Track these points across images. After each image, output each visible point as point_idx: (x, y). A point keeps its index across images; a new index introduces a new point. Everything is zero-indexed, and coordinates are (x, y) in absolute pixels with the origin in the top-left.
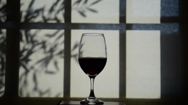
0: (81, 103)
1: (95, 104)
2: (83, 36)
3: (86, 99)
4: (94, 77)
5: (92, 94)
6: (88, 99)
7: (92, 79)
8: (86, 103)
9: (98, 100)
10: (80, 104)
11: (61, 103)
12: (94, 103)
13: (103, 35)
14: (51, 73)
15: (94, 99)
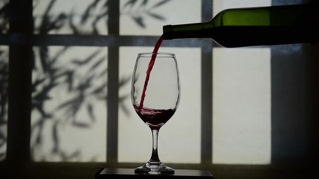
0: (136, 171)
1: (160, 173)
2: (139, 57)
3: (144, 165)
4: (158, 129)
5: (155, 156)
6: (147, 166)
7: (155, 131)
8: (144, 172)
9: (164, 168)
10: (134, 174)
11: (103, 173)
12: (159, 171)
13: (173, 56)
14: (82, 125)
15: (158, 165)
